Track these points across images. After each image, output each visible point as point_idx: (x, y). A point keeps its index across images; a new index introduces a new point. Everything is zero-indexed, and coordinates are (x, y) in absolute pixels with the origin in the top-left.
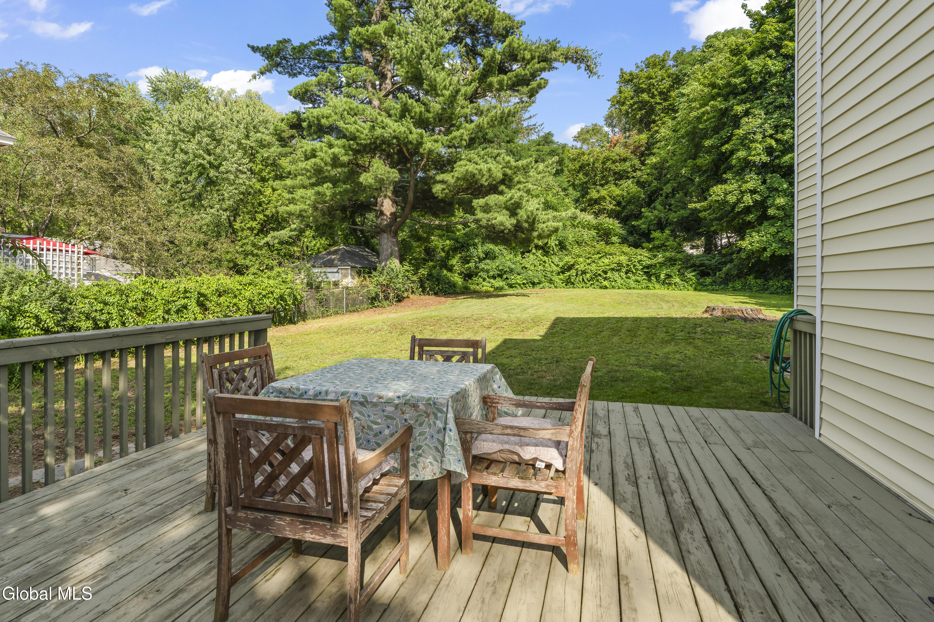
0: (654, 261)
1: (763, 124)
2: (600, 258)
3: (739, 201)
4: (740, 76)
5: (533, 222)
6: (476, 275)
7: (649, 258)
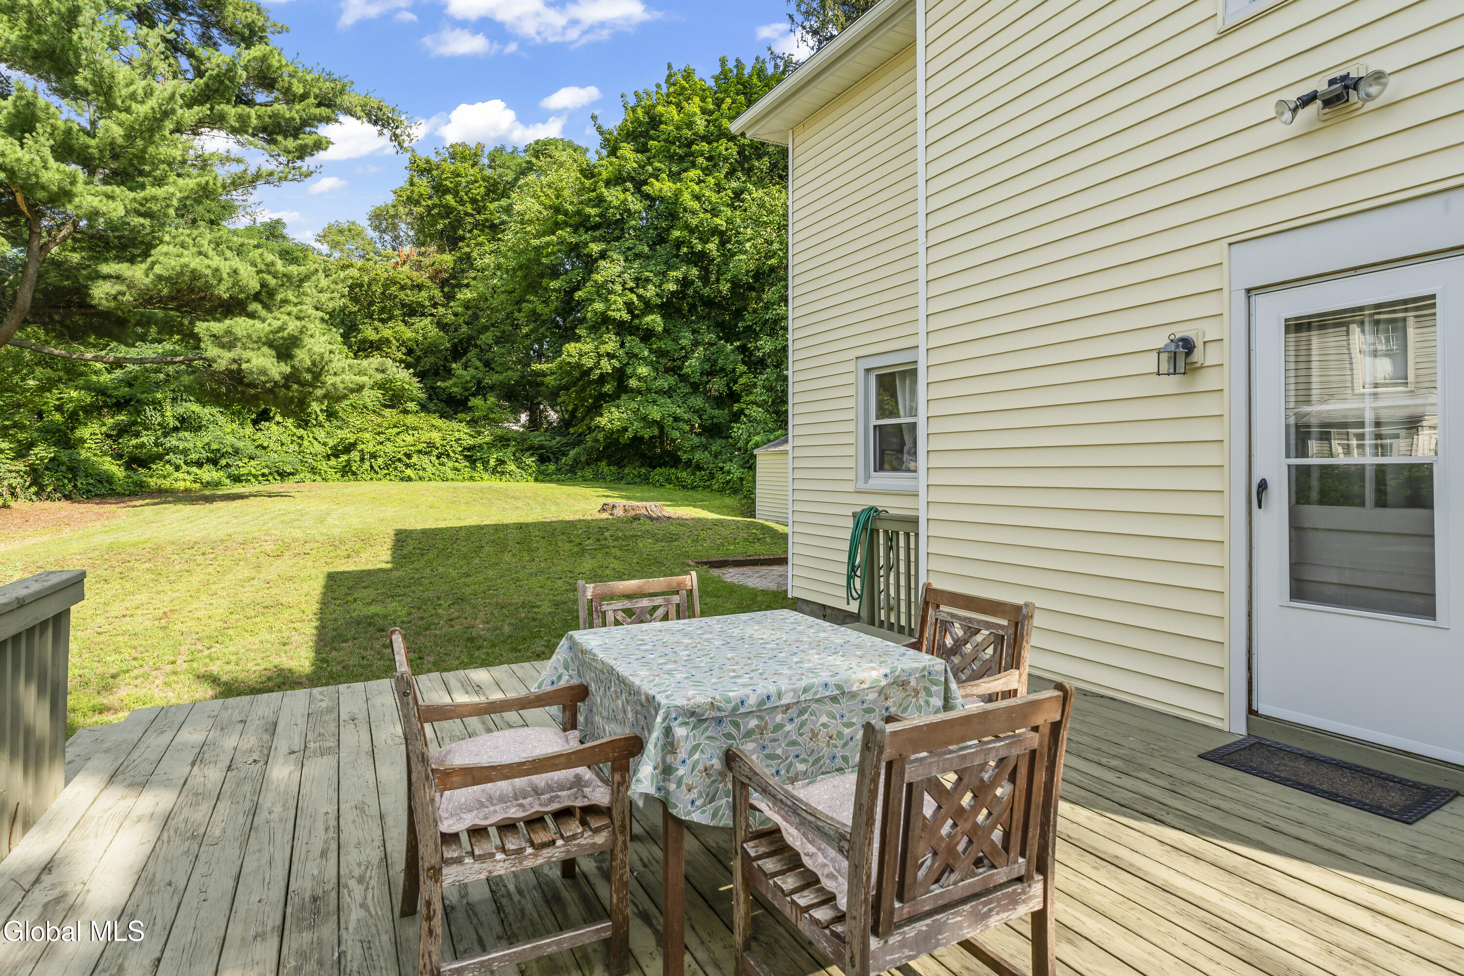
0: (479, 440)
1: (623, 273)
2: (398, 434)
3: (597, 365)
4: (594, 207)
5: (317, 371)
6: (160, 457)
7: (471, 435)
